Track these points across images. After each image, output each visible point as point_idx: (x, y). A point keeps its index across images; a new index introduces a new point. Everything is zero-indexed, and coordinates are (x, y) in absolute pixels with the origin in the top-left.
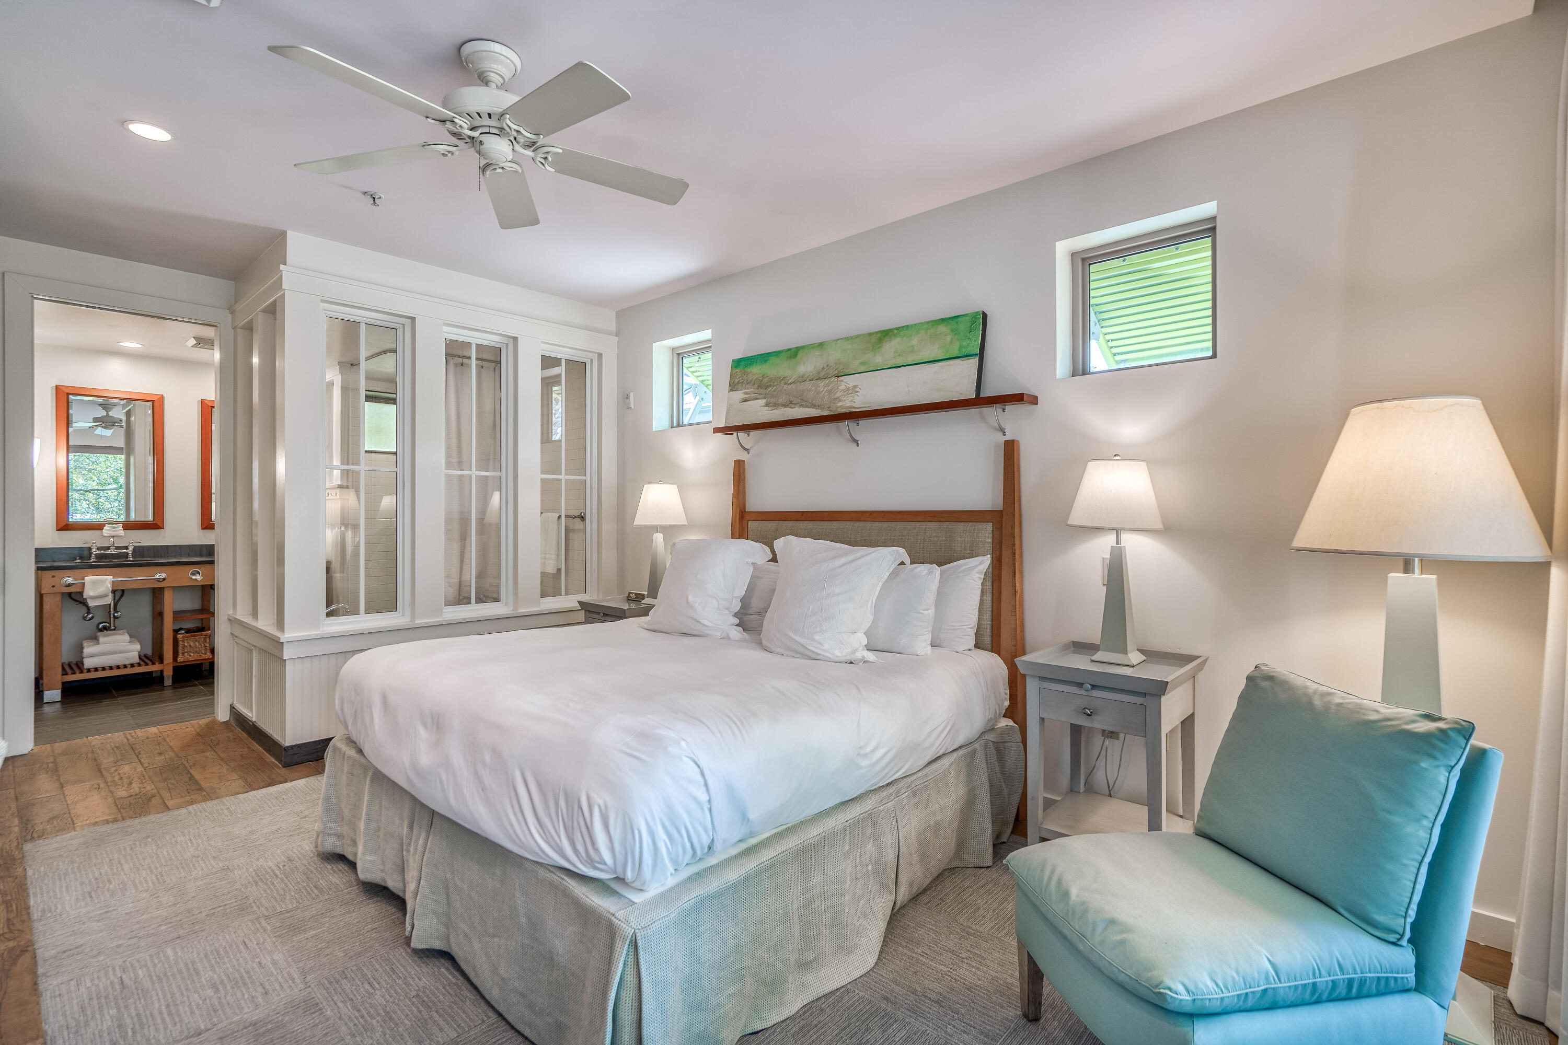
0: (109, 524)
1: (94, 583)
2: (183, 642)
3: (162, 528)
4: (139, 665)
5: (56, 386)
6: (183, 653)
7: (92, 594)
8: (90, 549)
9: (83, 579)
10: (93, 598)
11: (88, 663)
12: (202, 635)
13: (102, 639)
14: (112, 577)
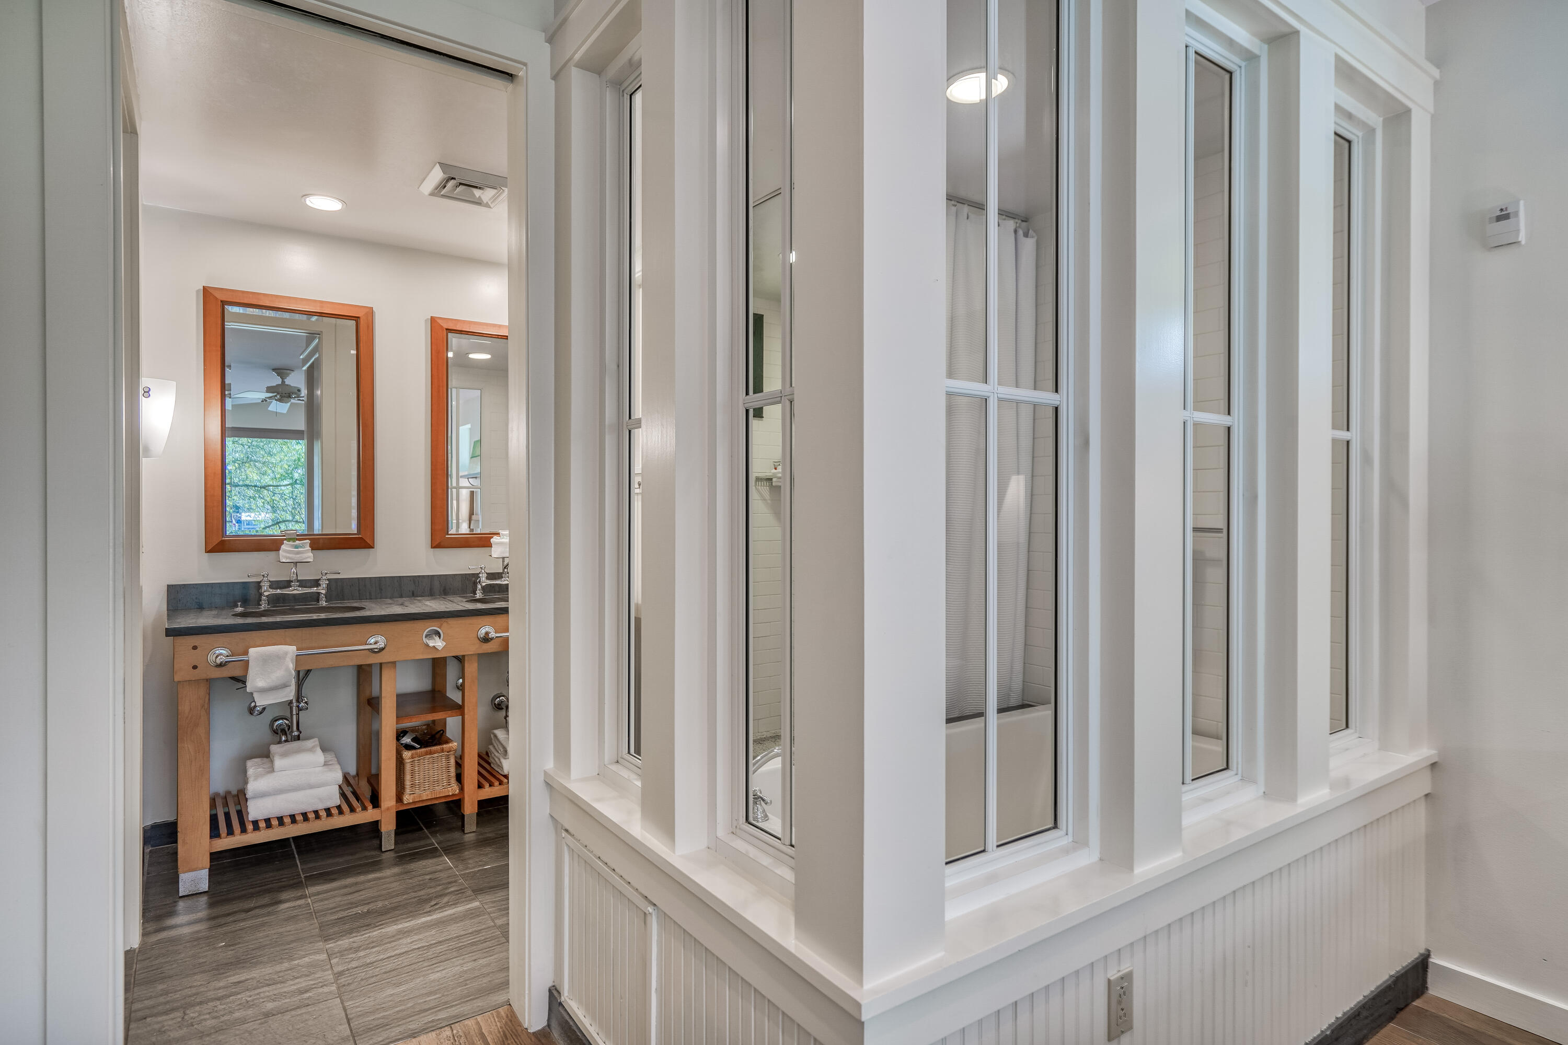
0: (289, 540)
1: (266, 660)
2: (413, 765)
3: (371, 547)
4: (340, 811)
5: (205, 289)
6: (413, 785)
7: (261, 683)
8: (258, 585)
9: (246, 653)
10: (263, 691)
11: (256, 810)
12: (442, 751)
13: (279, 763)
14: (294, 648)
